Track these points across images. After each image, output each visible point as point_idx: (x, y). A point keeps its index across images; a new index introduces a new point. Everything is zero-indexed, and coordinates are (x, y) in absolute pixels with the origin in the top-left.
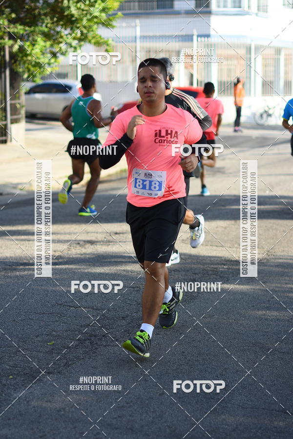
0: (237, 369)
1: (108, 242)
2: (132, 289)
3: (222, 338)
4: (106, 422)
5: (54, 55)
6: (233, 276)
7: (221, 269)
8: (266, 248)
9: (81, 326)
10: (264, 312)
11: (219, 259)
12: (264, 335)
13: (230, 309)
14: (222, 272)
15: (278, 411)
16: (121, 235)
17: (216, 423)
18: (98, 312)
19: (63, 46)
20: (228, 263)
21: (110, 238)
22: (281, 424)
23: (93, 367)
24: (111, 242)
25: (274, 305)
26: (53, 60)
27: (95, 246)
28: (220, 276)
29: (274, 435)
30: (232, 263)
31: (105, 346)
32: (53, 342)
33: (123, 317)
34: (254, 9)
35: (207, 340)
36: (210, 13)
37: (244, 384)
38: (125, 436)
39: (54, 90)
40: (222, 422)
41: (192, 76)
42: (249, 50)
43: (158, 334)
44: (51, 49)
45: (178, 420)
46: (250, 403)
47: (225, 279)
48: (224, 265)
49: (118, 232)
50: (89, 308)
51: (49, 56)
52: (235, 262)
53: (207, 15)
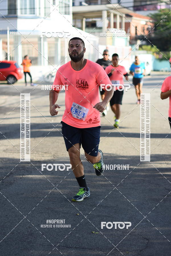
6: (34, 170)
7: (27, 167)
8: (53, 153)
12: (53, 203)
13: (33, 189)
14: (28, 168)
15: (63, 247)
28: (27, 170)
34: (42, 15)
36: (16, 17)
41: (7, 54)
46: (47, 243)
47: (30, 172)
52: (35, 162)
53: (15, 19)
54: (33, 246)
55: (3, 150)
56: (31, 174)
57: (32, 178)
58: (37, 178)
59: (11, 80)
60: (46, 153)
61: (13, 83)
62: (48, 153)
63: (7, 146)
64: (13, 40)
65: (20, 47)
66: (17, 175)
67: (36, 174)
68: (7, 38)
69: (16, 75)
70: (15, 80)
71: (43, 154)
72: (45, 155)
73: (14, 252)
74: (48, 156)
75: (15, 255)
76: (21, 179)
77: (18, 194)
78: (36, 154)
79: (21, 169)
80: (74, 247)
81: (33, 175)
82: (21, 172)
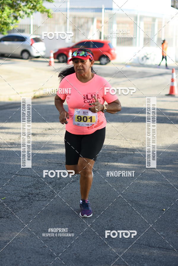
0: (120, 217)
1: (44, 135)
2: (57, 165)
3: (112, 197)
4: (35, 250)
5: (16, 18)
6: (120, 158)
7: (113, 153)
8: (142, 140)
9: (24, 188)
10: (139, 181)
11: (112, 147)
12: (138, 196)
13: (118, 179)
14: (114, 155)
15: (145, 245)
16: (52, 130)
17: (105, 252)
18: (35, 178)
19: (21, 13)
20: (118, 150)
21: (45, 132)
22: (146, 253)
23: (28, 214)
24: (46, 134)
25: (145, 176)
26: (15, 21)
27: (36, 137)
28: (112, 158)
29: (142, 261)
30: (120, 149)
31: (38, 201)
32: (5, 197)
33: (50, 183)
35: (102, 198)
37: (124, 227)
38: (47, 260)
39: (16, 40)
40: (109, 251)
41: (101, 33)
42: (136, 18)
43: (72, 194)
44: (13, 14)
45: (81, 250)
47: (116, 159)
48: (115, 151)
49: (51, 128)
50: (29, 176)
51: (12, 18)
52: (122, 149)
54: (113, 242)
56: (117, 161)
57: (117, 166)
59: (104, 60)
60: (134, 140)
61: (106, 64)
62: (137, 140)
64: (107, 19)
65: (115, 26)
66: (102, 162)
67: (122, 162)
68: (101, 16)
69: (109, 56)
70: (108, 61)
71: (131, 140)
72: (133, 142)
73: (91, 247)
75: (92, 250)
76: (105, 167)
77: (100, 183)
78: (124, 140)
79: (106, 155)
80: (157, 246)
81: (119, 162)
82: (106, 159)
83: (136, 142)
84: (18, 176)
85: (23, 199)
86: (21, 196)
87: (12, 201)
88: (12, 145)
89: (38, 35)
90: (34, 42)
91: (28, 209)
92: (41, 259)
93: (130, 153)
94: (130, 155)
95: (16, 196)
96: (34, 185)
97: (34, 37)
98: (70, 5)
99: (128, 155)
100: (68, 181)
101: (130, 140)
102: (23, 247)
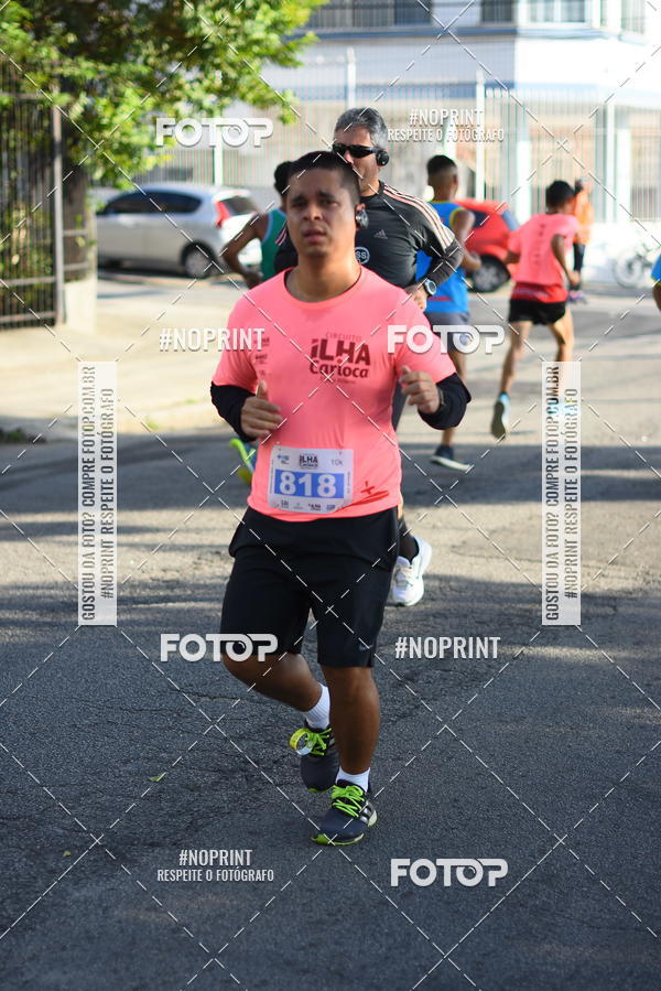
8: (642, 564)
10: (638, 711)
13: (561, 703)
17: (529, 961)
19: (183, 107)
34: (614, 24)
36: (512, 33)
40: (545, 958)
41: (472, 174)
42: (601, 117)
53: (508, 38)
54: (555, 925)
55: (450, 543)
56: (555, 642)
57: (557, 659)
58: (579, 661)
59: (486, 276)
61: (495, 287)
62: (623, 564)
63: (467, 529)
64: (496, 121)
65: (524, 149)
67: (575, 645)
70: (503, 276)
71: (602, 565)
72: (611, 571)
74: (622, 574)
75: (484, 955)
76: (515, 662)
79: (516, 621)
81: (563, 646)
82: (515, 633)
83: (620, 570)
84: (203, 699)
85: (227, 779)
86: (219, 771)
87: (187, 787)
88: (172, 588)
89: (242, 187)
90: (226, 211)
91: (247, 816)
92: (305, 986)
93: (600, 610)
94: (600, 619)
95: (200, 769)
96: (262, 730)
97: (229, 194)
98: (358, 74)
99: (594, 620)
100: (384, 715)
101: (599, 564)
102: (239, 947)
